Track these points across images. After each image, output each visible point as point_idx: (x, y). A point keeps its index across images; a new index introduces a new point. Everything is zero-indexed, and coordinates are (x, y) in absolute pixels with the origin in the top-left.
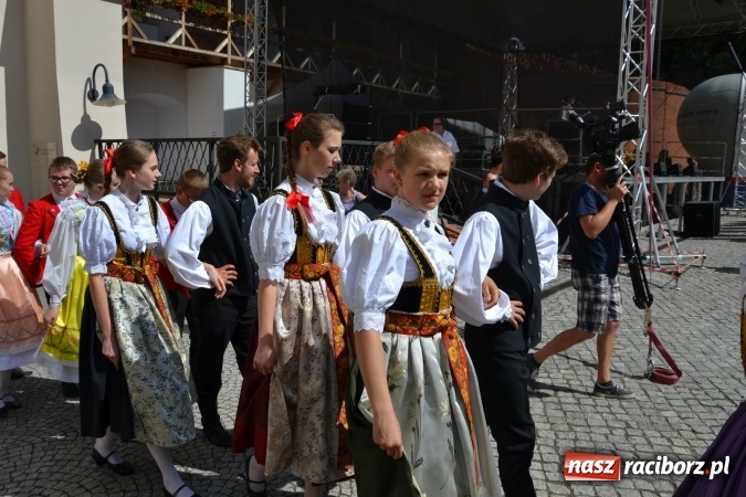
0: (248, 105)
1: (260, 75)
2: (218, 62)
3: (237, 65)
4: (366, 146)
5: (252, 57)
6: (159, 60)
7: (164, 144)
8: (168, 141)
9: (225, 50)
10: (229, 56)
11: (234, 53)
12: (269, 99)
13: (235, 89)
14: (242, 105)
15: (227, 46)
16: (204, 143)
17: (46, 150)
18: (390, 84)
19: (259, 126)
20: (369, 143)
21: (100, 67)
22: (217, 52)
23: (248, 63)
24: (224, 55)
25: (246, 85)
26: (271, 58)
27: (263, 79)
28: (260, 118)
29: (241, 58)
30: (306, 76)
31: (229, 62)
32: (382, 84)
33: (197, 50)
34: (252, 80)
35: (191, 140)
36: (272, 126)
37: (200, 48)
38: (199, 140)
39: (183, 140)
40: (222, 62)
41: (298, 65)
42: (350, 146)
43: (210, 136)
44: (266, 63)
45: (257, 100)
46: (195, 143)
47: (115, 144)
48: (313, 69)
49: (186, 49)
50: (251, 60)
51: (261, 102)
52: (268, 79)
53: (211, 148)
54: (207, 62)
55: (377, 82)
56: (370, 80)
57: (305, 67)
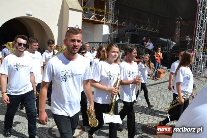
0: (109, 34)
1: (112, 27)
3: (106, 24)
5: (110, 22)
6: (88, 22)
9: (103, 20)
10: (104, 22)
11: (106, 21)
12: (114, 32)
13: (106, 30)
14: (107, 34)
15: (104, 19)
18: (145, 29)
19: (111, 39)
21: (77, 26)
22: (102, 21)
24: (103, 22)
25: (108, 29)
26: (115, 22)
28: (111, 37)
29: (107, 22)
30: (123, 27)
31: (105, 23)
32: (143, 29)
33: (97, 20)
34: (110, 28)
36: (114, 39)
37: (98, 20)
38: (97, 43)
40: (103, 23)
41: (121, 24)
43: (100, 42)
44: (113, 23)
48: (125, 25)
49: (94, 20)
50: (110, 23)
51: (111, 33)
53: (100, 44)
54: (99, 23)
55: (142, 28)
56: (140, 28)
57: (123, 24)
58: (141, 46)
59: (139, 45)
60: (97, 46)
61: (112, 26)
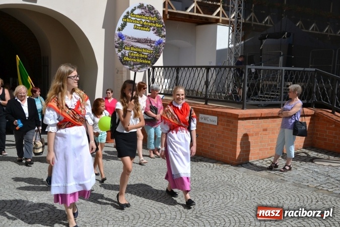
0: (230, 46)
1: (238, 29)
2: (214, 21)
3: (225, 23)
4: (300, 71)
5: (234, 18)
6: (182, 21)
7: (182, 69)
8: (184, 67)
9: (218, 14)
10: (220, 18)
11: (223, 16)
12: (242, 43)
13: (223, 37)
14: (226, 47)
15: (219, 12)
16: (204, 69)
17: (122, 71)
18: (322, 30)
20: (302, 69)
22: (214, 16)
23: (231, 22)
24: (218, 17)
25: (229, 35)
27: (240, 31)
28: (237, 54)
29: (227, 19)
30: (266, 28)
31: (221, 21)
32: (316, 30)
33: (202, 15)
34: (233, 31)
35: (197, 67)
37: (204, 14)
38: (201, 67)
39: (192, 67)
40: (217, 21)
41: (261, 22)
42: (289, 71)
43: (208, 64)
44: (242, 21)
45: (236, 42)
46: (199, 69)
47: (156, 68)
48: (271, 23)
49: (197, 14)
50: (233, 20)
51: (238, 44)
52: (242, 31)
53: (208, 72)
54: (208, 22)
55: (313, 29)
56: (308, 28)
57: (266, 22)
58: (319, 74)
59: (314, 69)
60: (201, 75)
61: (239, 25)
